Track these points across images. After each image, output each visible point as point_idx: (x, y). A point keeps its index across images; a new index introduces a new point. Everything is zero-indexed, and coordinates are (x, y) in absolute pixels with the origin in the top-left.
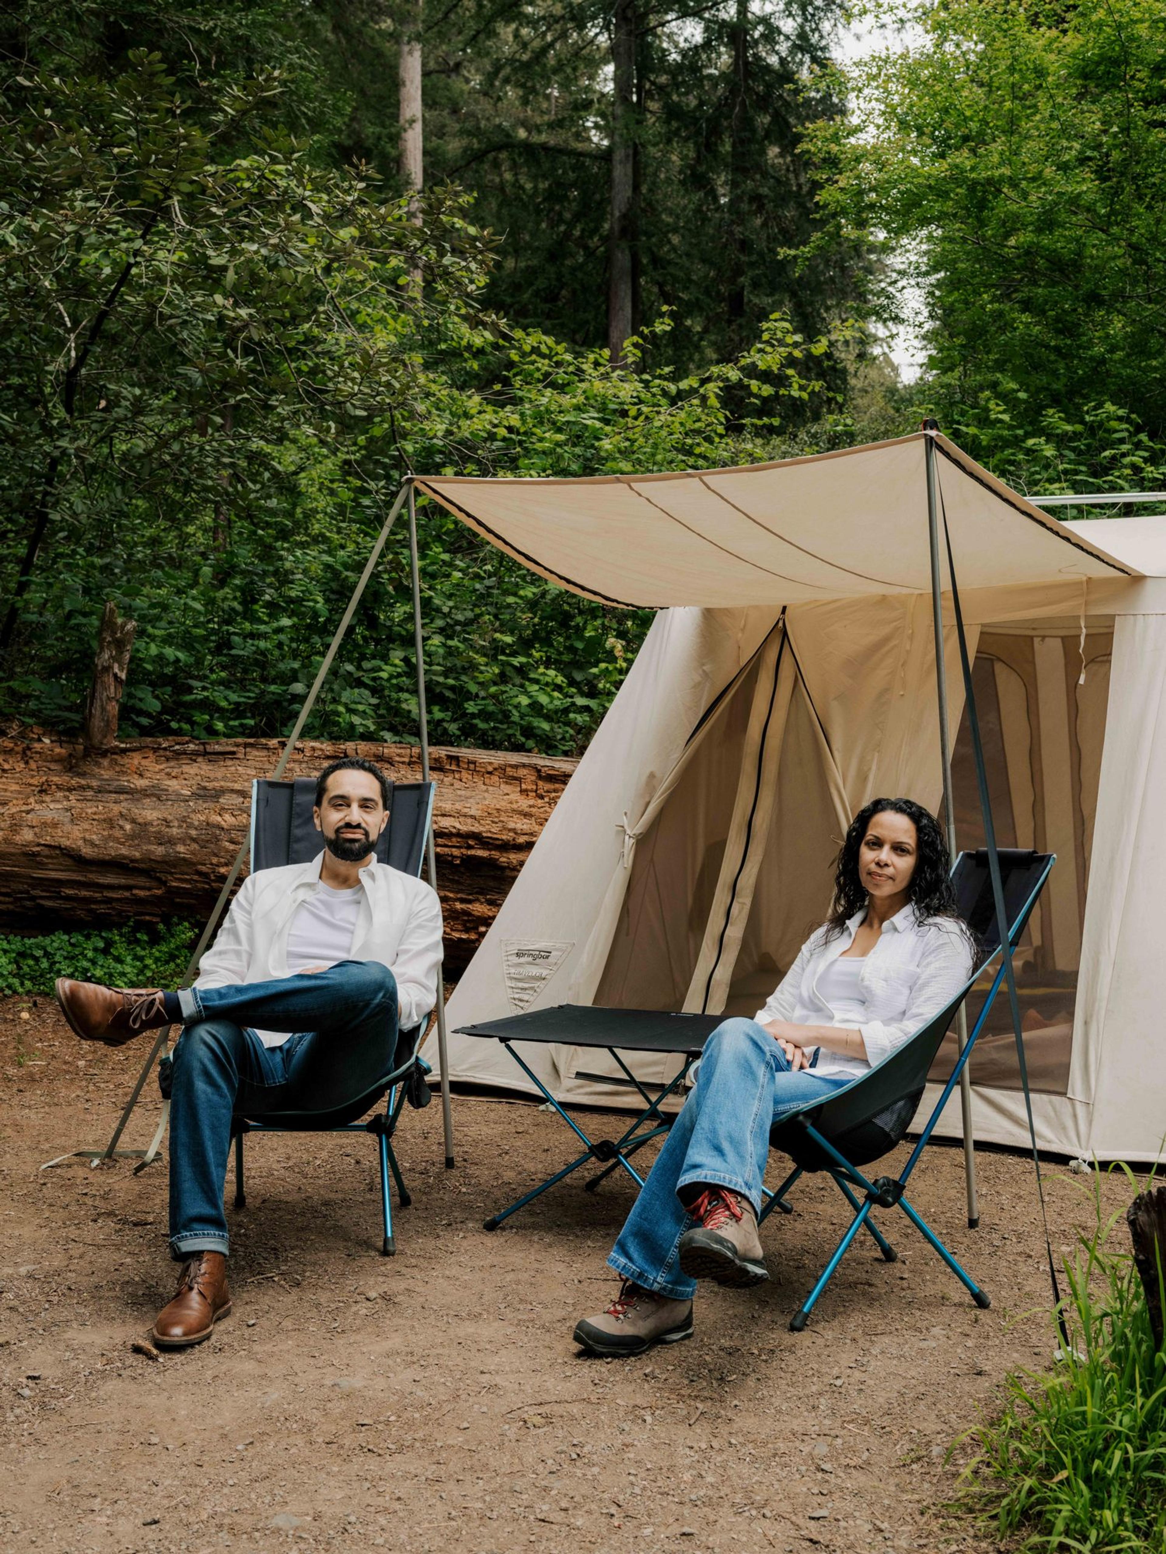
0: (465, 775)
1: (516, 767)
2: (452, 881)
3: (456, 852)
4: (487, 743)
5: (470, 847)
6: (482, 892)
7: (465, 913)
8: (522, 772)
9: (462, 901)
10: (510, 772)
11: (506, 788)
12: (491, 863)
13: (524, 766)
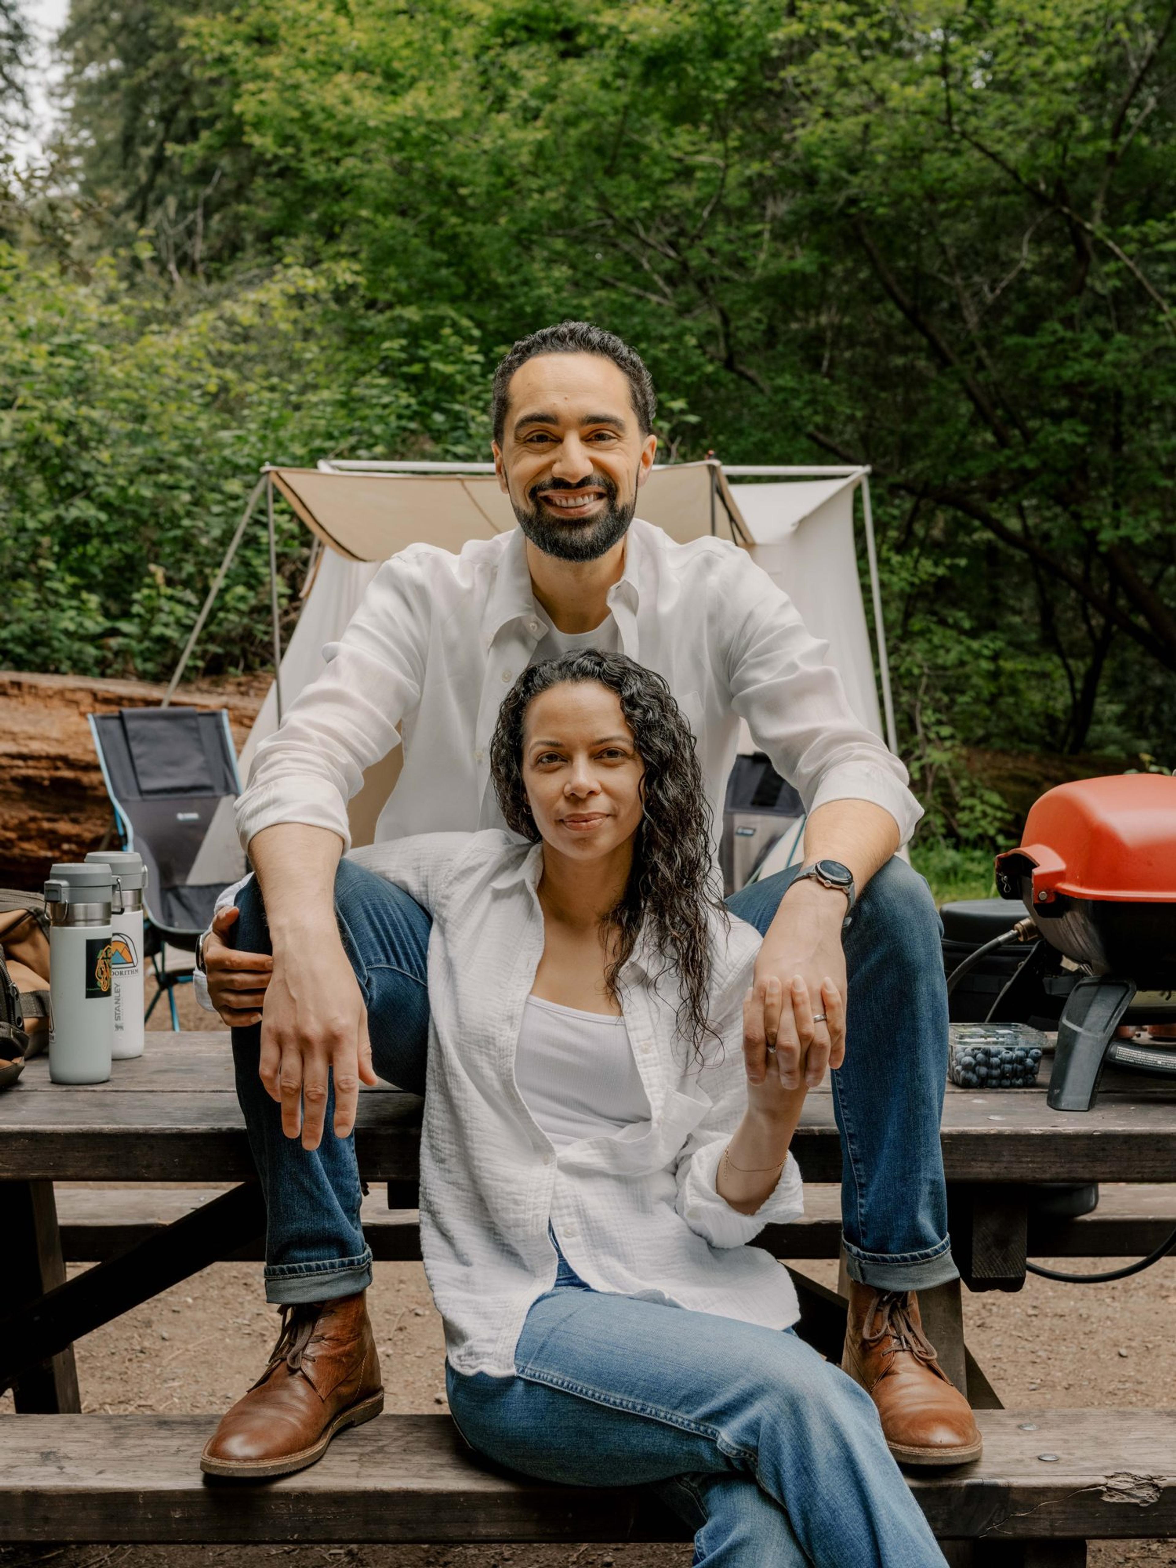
0: (29, 699)
1: (74, 691)
2: (41, 802)
3: (45, 774)
4: (43, 668)
5: (57, 768)
6: (66, 810)
7: (53, 832)
8: (79, 696)
9: (49, 820)
10: (69, 695)
11: (66, 711)
12: (76, 784)
13: (81, 689)
